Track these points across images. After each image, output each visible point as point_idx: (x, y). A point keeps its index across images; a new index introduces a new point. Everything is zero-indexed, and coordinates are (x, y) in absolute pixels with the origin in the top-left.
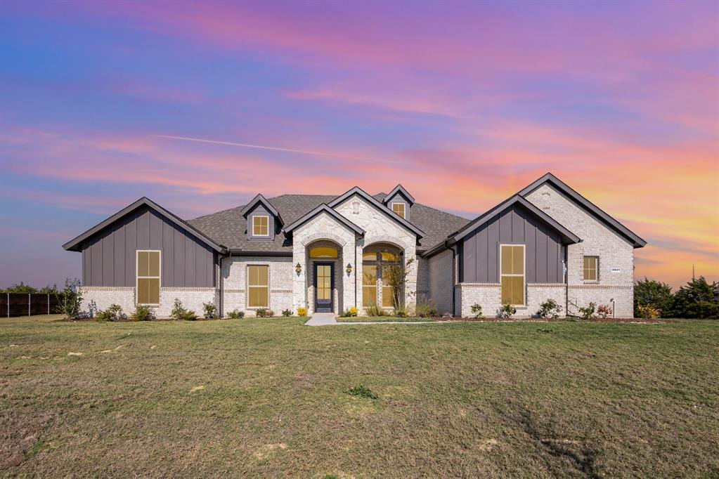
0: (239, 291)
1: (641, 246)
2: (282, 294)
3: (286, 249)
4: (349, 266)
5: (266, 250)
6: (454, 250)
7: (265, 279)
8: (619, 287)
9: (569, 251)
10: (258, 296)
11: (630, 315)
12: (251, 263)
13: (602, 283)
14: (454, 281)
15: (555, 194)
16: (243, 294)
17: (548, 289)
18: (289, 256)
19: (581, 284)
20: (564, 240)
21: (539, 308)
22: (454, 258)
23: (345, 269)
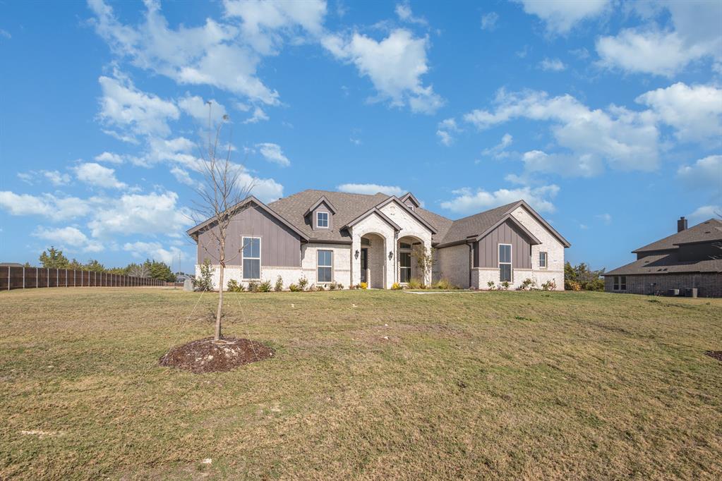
0: (312, 270)
1: (567, 247)
2: (343, 272)
3: (346, 239)
4: (391, 253)
5: (332, 239)
6: (470, 246)
7: (329, 261)
8: (557, 272)
9: (532, 249)
10: (325, 274)
11: (563, 289)
12: (321, 248)
13: (549, 269)
14: (470, 266)
15: (525, 213)
16: (315, 272)
17: (524, 272)
18: (350, 244)
19: (538, 269)
20: (531, 241)
21: (522, 283)
22: (470, 251)
23: (388, 254)
